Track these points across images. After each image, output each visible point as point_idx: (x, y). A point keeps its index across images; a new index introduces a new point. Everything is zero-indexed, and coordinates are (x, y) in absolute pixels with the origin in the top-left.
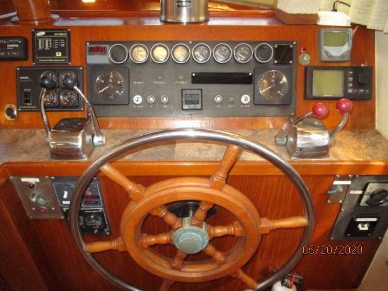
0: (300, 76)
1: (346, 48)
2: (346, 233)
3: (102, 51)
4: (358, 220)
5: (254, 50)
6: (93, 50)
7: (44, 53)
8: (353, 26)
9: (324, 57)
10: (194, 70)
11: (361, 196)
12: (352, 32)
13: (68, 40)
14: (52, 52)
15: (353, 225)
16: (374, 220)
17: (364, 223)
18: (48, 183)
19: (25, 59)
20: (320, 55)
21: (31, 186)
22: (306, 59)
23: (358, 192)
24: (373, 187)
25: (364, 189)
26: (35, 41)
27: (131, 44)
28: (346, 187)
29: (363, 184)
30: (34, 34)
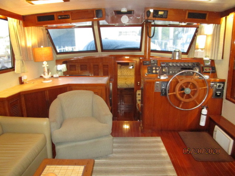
0: (201, 68)
1: (209, 63)
2: (215, 96)
3: (164, 64)
4: (217, 92)
5: (192, 64)
6: (162, 63)
7: (153, 64)
8: (210, 60)
9: (206, 65)
10: (181, 67)
11: (216, 87)
12: (210, 61)
13: (157, 62)
14: (154, 64)
15: (216, 94)
16: (220, 92)
17: (218, 93)
18: (161, 83)
19: (149, 65)
20: (204, 64)
21: (158, 83)
22: (202, 65)
23: (216, 86)
24: (218, 84)
25: (216, 85)
26: (151, 62)
27: (169, 63)
28: (213, 85)
29: (216, 84)
30: (151, 61)
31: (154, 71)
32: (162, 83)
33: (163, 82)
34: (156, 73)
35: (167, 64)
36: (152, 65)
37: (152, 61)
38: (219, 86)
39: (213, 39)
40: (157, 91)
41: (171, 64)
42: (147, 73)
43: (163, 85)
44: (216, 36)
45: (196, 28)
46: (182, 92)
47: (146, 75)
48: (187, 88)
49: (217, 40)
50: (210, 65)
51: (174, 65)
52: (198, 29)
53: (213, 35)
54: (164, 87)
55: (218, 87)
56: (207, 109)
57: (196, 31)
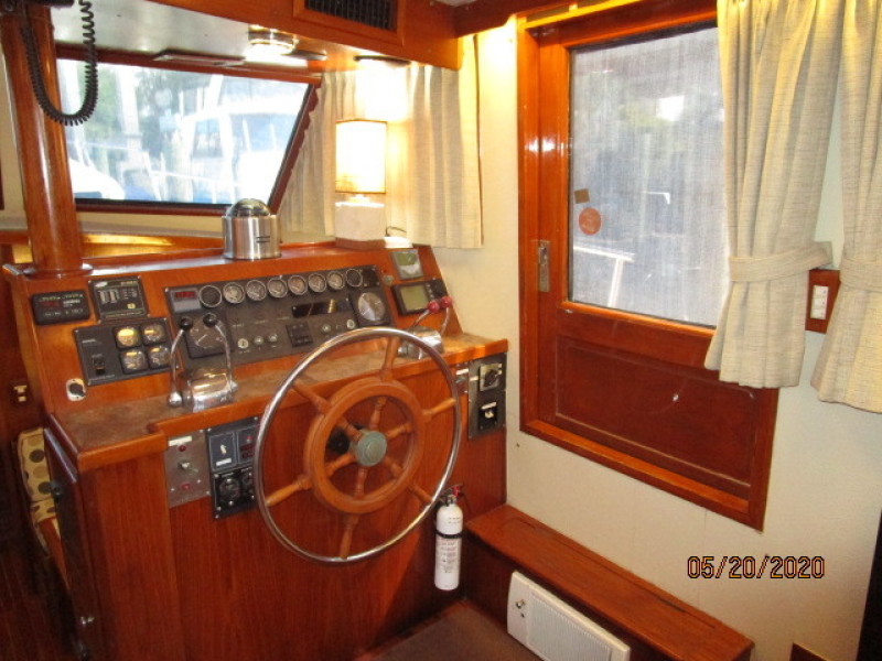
0: (389, 295)
1: (417, 266)
2: (479, 426)
3: (192, 296)
4: (484, 408)
5: (345, 276)
6: (179, 296)
7: (110, 307)
8: (415, 246)
9: (404, 276)
10: (294, 305)
11: (479, 382)
12: (416, 252)
13: (140, 288)
14: (121, 305)
16: (494, 404)
17: (488, 410)
18: (202, 439)
19: (86, 317)
20: (399, 274)
21: (182, 448)
22: (389, 279)
23: (476, 378)
24: (484, 370)
25: (479, 374)
26: (94, 294)
27: (221, 284)
28: (466, 375)
29: (476, 368)
30: (91, 287)
31: (132, 359)
32: (210, 438)
33: (216, 429)
34: (148, 367)
35: (212, 296)
36: (111, 315)
37: (104, 284)
38: (490, 376)
39: (418, 147)
40: (187, 499)
41: (232, 295)
42: (80, 381)
43: (223, 449)
44: (437, 129)
45: (304, 87)
46: (344, 460)
47: (72, 397)
48: (366, 433)
49: (446, 148)
50: (421, 274)
51: (254, 294)
52: (319, 92)
53: (417, 125)
54: (228, 461)
55: (486, 384)
56: (459, 504)
57: (311, 102)
